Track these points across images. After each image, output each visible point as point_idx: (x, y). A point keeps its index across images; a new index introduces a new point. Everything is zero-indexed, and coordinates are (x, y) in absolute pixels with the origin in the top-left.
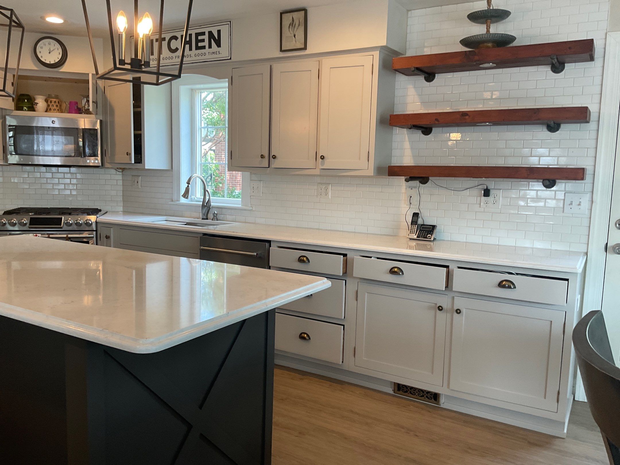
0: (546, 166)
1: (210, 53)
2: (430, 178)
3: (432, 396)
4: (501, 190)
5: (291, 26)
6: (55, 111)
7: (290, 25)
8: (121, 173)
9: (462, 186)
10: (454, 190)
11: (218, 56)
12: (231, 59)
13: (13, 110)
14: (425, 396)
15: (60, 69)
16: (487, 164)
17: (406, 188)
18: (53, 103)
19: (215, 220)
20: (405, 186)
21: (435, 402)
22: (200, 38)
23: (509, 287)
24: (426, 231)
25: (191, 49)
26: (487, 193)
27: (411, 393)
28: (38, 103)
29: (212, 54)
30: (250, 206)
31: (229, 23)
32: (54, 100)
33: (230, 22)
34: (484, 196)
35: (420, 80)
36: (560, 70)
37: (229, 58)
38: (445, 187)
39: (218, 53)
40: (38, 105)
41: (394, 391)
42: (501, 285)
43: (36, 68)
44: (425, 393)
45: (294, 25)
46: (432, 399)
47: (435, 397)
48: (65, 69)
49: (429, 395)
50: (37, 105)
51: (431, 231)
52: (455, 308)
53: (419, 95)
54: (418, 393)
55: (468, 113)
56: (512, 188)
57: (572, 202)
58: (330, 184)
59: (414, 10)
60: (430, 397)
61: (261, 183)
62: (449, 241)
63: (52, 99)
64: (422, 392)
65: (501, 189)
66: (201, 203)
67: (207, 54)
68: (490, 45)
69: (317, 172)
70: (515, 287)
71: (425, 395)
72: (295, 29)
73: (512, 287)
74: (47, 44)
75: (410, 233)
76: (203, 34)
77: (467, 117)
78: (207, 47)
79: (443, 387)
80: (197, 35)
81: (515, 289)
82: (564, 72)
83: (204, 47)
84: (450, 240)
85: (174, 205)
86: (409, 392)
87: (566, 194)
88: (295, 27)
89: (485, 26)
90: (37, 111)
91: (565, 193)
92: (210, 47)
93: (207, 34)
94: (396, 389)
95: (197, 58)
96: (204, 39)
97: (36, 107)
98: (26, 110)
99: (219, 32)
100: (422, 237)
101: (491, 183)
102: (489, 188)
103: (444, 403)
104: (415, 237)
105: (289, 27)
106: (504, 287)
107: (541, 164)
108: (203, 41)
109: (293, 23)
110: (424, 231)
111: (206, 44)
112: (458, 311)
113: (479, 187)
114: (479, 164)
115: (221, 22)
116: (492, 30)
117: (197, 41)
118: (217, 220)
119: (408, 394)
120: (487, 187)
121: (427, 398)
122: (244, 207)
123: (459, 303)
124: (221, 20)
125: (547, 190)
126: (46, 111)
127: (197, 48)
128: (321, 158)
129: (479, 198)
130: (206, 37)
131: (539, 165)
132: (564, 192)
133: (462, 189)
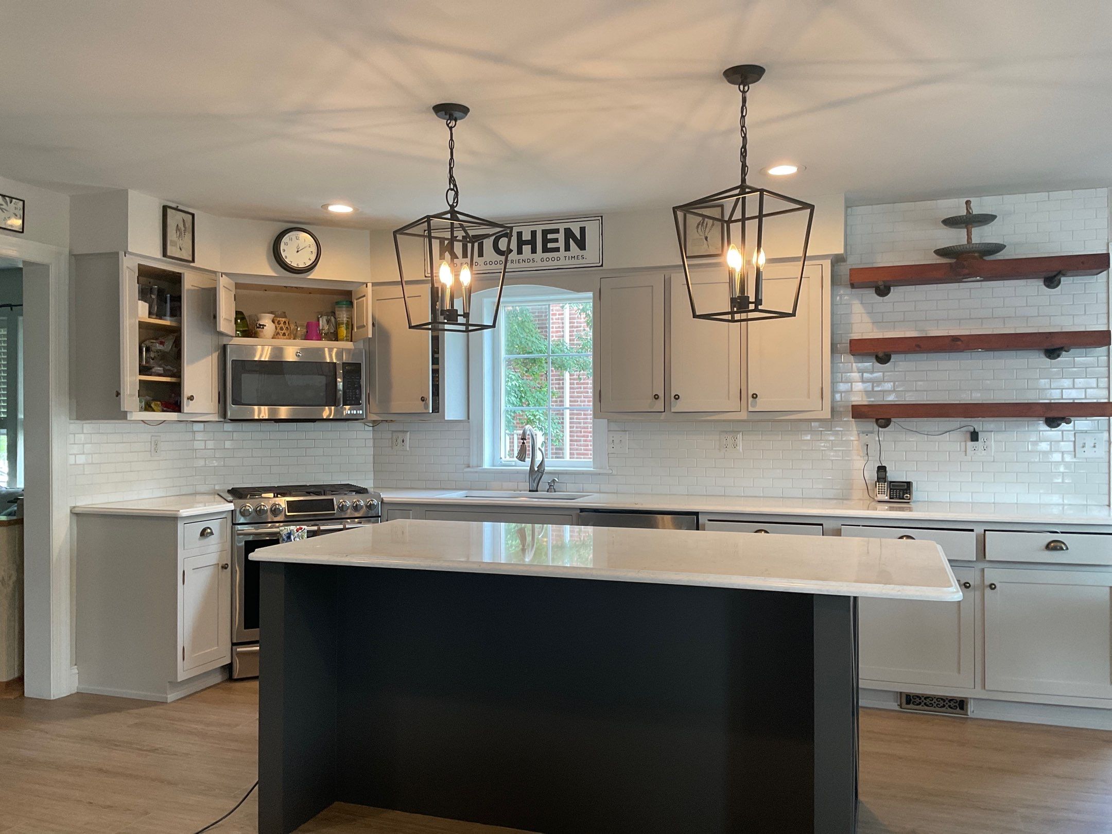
0: (1071, 401)
1: (567, 258)
2: (893, 419)
3: (957, 705)
4: (993, 433)
5: (700, 226)
6: (285, 337)
7: (698, 225)
8: (371, 428)
9: (938, 428)
10: (927, 435)
11: (581, 261)
12: (602, 266)
13: (232, 337)
14: (947, 706)
15: (308, 275)
16: (971, 400)
17: (859, 434)
18: (282, 325)
19: (552, 492)
20: (856, 432)
21: (962, 712)
22: (550, 236)
23: (1062, 549)
24: (900, 490)
25: (534, 251)
26: (974, 436)
27: (925, 704)
28: (265, 326)
29: (570, 259)
30: (608, 468)
31: (600, 218)
32: (284, 319)
33: (602, 217)
34: (972, 440)
35: (871, 294)
36: (1055, 285)
37: (600, 264)
38: (915, 430)
39: (580, 257)
40: (265, 327)
41: (900, 706)
42: (1048, 547)
43: (274, 274)
44: (947, 701)
45: (705, 225)
46: (956, 709)
47: (961, 704)
48: (313, 275)
49: (952, 704)
50: (263, 328)
51: (906, 490)
52: (987, 583)
53: (868, 313)
54: (937, 703)
55: (962, 339)
56: (1007, 430)
57: (1085, 443)
58: (740, 431)
59: (856, 206)
60: (954, 706)
61: (626, 434)
62: (925, 501)
63: (281, 319)
64: (942, 702)
65: (992, 431)
66: (529, 468)
67: (563, 259)
68: (976, 255)
69: (743, 415)
70: (1067, 549)
71: (947, 704)
72: (707, 230)
73: (1065, 549)
74: (294, 238)
75: (879, 494)
76: (557, 231)
77: (959, 343)
78: (562, 248)
79: (975, 688)
80: (545, 233)
81: (1067, 551)
82: (1059, 287)
83: (557, 250)
84: (927, 500)
85: (471, 472)
86: (923, 704)
87: (1077, 434)
88: (706, 227)
89: (964, 232)
90: (261, 338)
91: (1075, 434)
92: (567, 248)
93: (562, 232)
94: (904, 700)
95: (545, 263)
96: (558, 239)
97: (262, 332)
98: (240, 335)
99: (583, 230)
100: (896, 498)
101: (977, 424)
102: (976, 430)
103: (973, 712)
104: (887, 498)
105: (698, 227)
106: (1055, 549)
107: (1064, 397)
108: (556, 240)
109: (703, 222)
110: (897, 490)
111: (561, 244)
112: (992, 587)
113: (962, 429)
114: (960, 401)
115: (587, 217)
116: (975, 240)
117: (545, 241)
118: (555, 491)
119: (923, 706)
120: (974, 429)
121: (949, 708)
122: (598, 471)
123: (992, 575)
124: (586, 215)
125: (1051, 431)
126: (273, 338)
127: (545, 250)
128: (753, 397)
129: (963, 444)
130: (561, 236)
131: (1062, 399)
132: (1073, 432)
133: (938, 433)
